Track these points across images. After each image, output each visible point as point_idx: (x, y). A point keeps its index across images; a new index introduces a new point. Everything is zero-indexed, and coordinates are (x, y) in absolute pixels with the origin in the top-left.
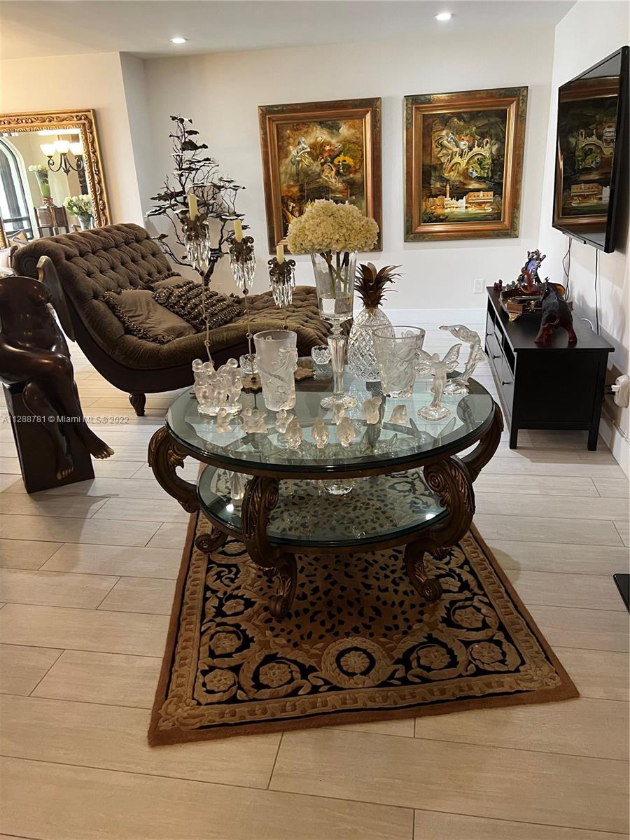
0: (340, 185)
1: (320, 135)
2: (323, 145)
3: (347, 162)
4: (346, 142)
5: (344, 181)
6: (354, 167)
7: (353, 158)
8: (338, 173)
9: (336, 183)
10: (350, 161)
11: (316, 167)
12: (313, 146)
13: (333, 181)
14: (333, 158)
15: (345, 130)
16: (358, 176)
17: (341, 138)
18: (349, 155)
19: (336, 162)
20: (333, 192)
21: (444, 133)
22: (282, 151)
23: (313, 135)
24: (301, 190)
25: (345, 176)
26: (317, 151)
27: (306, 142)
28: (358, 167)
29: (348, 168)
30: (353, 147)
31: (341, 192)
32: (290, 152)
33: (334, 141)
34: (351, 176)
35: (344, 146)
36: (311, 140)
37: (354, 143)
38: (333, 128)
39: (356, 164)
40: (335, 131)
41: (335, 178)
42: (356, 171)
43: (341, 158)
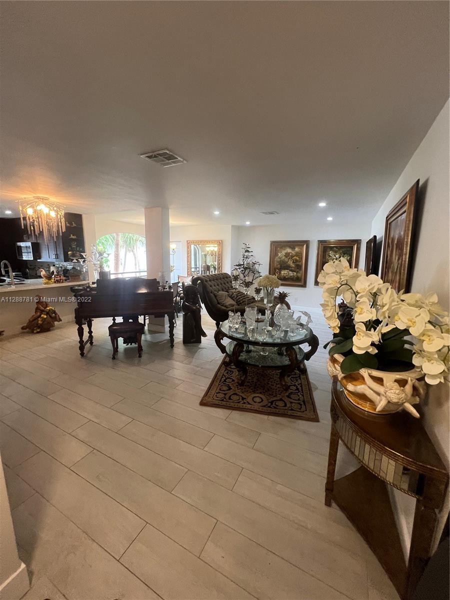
0: (293, 266)
1: (289, 250)
2: (289, 253)
4: (297, 253)
5: (295, 265)
7: (299, 258)
8: (293, 262)
10: (298, 258)
11: (286, 260)
12: (286, 253)
13: (292, 264)
14: (292, 257)
15: (297, 249)
16: (300, 263)
17: (295, 251)
21: (331, 252)
22: (276, 255)
23: (287, 250)
24: (281, 266)
25: (296, 263)
26: (287, 255)
27: (284, 252)
28: (300, 261)
29: (296, 260)
30: (299, 255)
31: (294, 268)
32: (278, 255)
33: (293, 252)
34: (298, 263)
36: (286, 252)
37: (299, 253)
38: (293, 248)
43: (295, 257)
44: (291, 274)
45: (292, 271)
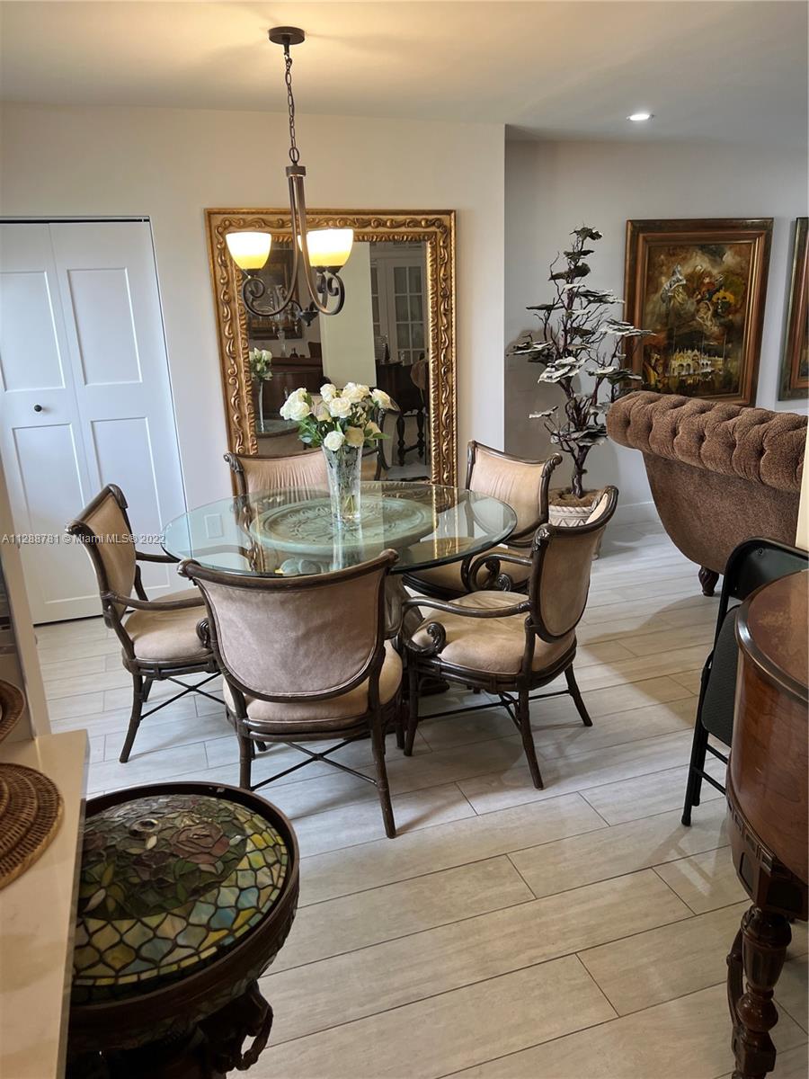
0: (715, 329)
1: (700, 263)
2: (702, 276)
3: (727, 300)
4: (729, 273)
5: (721, 324)
6: (735, 305)
7: (735, 293)
8: (715, 314)
9: (712, 327)
10: (730, 298)
11: (690, 306)
13: (709, 323)
14: (712, 293)
15: (729, 258)
16: (737, 318)
17: (724, 267)
18: (731, 289)
19: (714, 299)
20: (707, 338)
22: (652, 284)
23: (692, 262)
24: (670, 337)
25: (724, 317)
26: (694, 284)
28: (738, 306)
29: (727, 307)
30: (736, 280)
31: (716, 339)
32: (661, 284)
33: (715, 272)
34: (730, 317)
35: (726, 278)
36: (688, 269)
37: (737, 274)
38: (715, 254)
39: (737, 301)
40: (718, 259)
41: (712, 321)
42: (736, 311)
43: (721, 294)
44: (708, 365)
45: (710, 352)
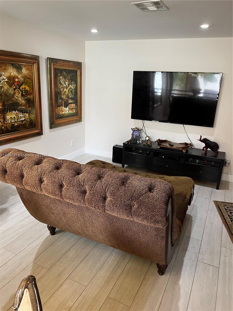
0: (23, 102)
1: (12, 72)
3: (26, 89)
4: (25, 77)
5: (25, 100)
6: (30, 91)
7: (29, 86)
8: (22, 95)
9: (22, 101)
11: (11, 91)
12: (9, 78)
15: (24, 71)
16: (31, 97)
17: (23, 75)
18: (27, 84)
20: (20, 105)
21: (61, 77)
23: (9, 71)
24: (4, 105)
25: (26, 96)
26: (11, 81)
28: (31, 92)
29: (27, 92)
30: (28, 80)
31: (24, 106)
34: (29, 96)
35: (24, 79)
36: (7, 74)
37: (29, 78)
38: (18, 69)
39: (30, 90)
40: (20, 71)
41: (21, 98)
42: (30, 94)
43: (23, 86)
44: (23, 117)
45: (23, 111)
